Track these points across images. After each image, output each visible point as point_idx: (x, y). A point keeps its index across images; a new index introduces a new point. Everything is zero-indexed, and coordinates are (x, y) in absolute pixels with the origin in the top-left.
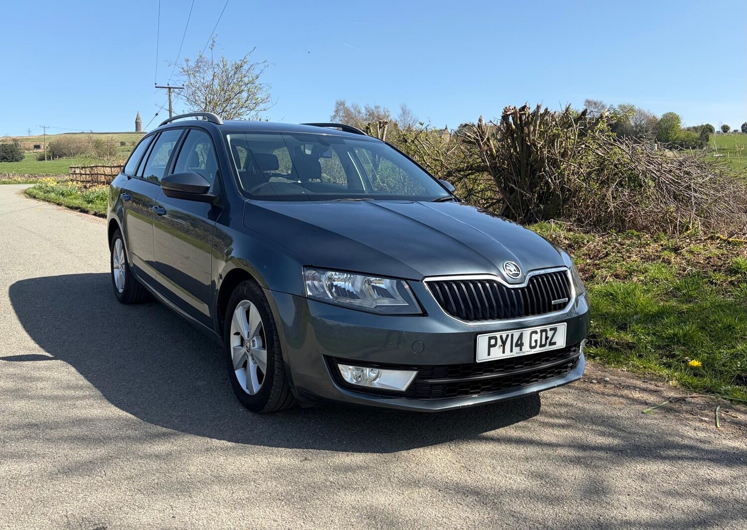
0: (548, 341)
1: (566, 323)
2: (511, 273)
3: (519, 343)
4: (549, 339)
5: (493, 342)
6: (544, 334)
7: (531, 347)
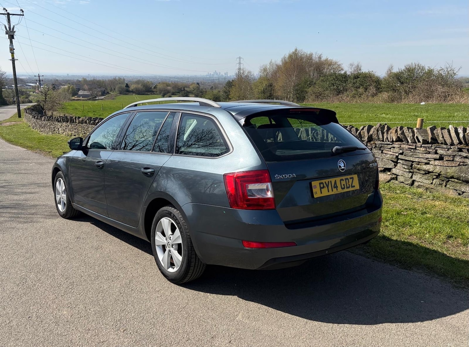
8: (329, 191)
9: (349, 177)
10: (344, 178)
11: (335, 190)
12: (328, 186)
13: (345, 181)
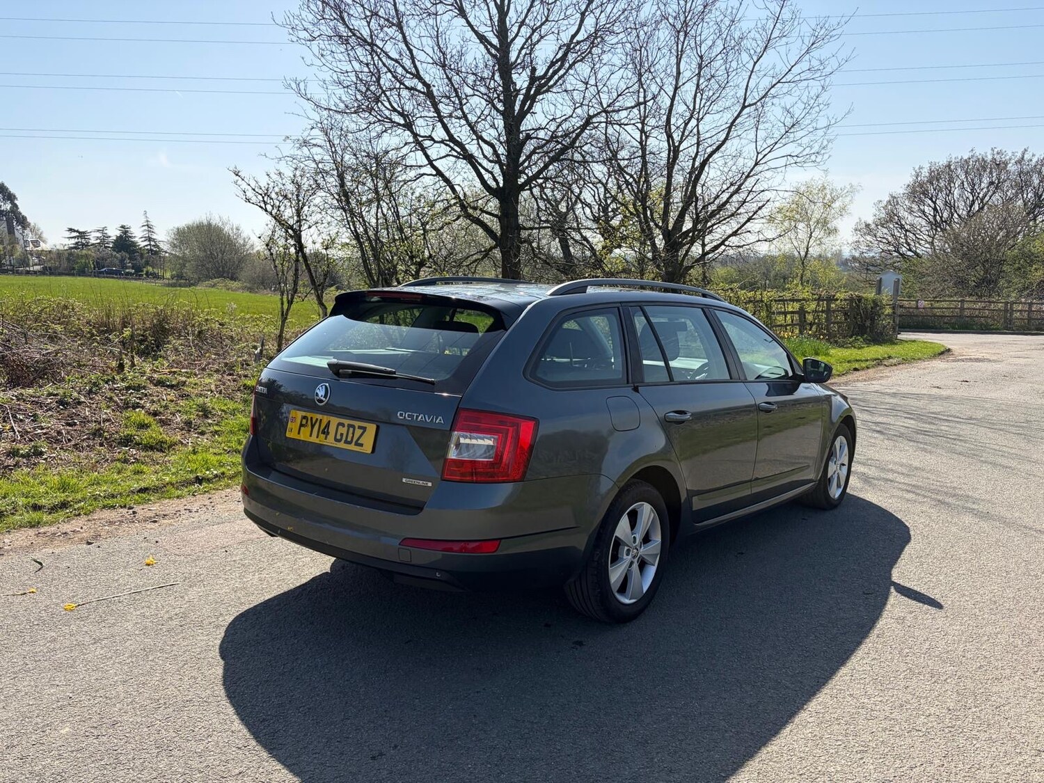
8: (311, 436)
9: (357, 423)
10: (346, 422)
11: (322, 436)
12: (313, 426)
13: (346, 428)
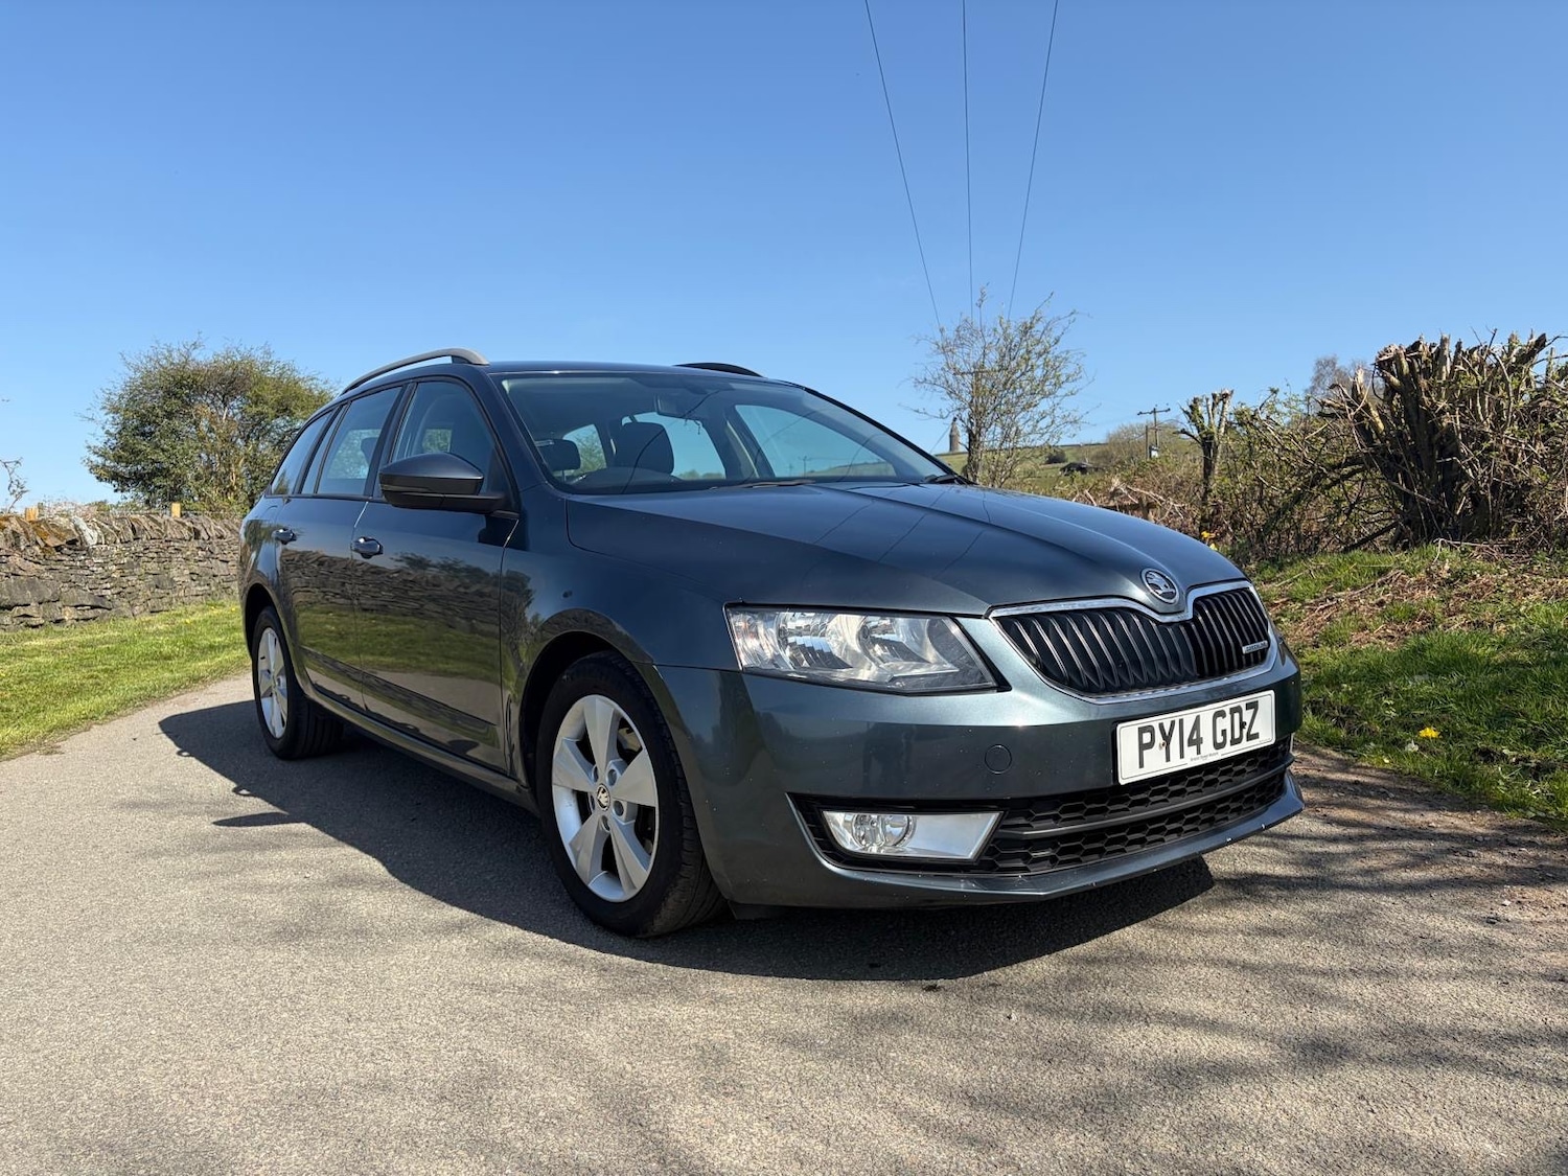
0: (1245, 731)
1: (1272, 692)
2: (1160, 592)
3: (1195, 737)
4: (1247, 727)
5: (1147, 738)
6: (1237, 715)
7: (1218, 746)
